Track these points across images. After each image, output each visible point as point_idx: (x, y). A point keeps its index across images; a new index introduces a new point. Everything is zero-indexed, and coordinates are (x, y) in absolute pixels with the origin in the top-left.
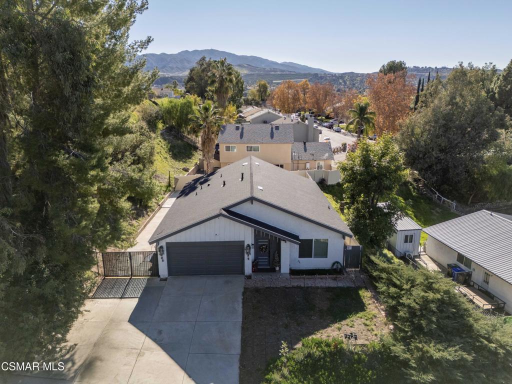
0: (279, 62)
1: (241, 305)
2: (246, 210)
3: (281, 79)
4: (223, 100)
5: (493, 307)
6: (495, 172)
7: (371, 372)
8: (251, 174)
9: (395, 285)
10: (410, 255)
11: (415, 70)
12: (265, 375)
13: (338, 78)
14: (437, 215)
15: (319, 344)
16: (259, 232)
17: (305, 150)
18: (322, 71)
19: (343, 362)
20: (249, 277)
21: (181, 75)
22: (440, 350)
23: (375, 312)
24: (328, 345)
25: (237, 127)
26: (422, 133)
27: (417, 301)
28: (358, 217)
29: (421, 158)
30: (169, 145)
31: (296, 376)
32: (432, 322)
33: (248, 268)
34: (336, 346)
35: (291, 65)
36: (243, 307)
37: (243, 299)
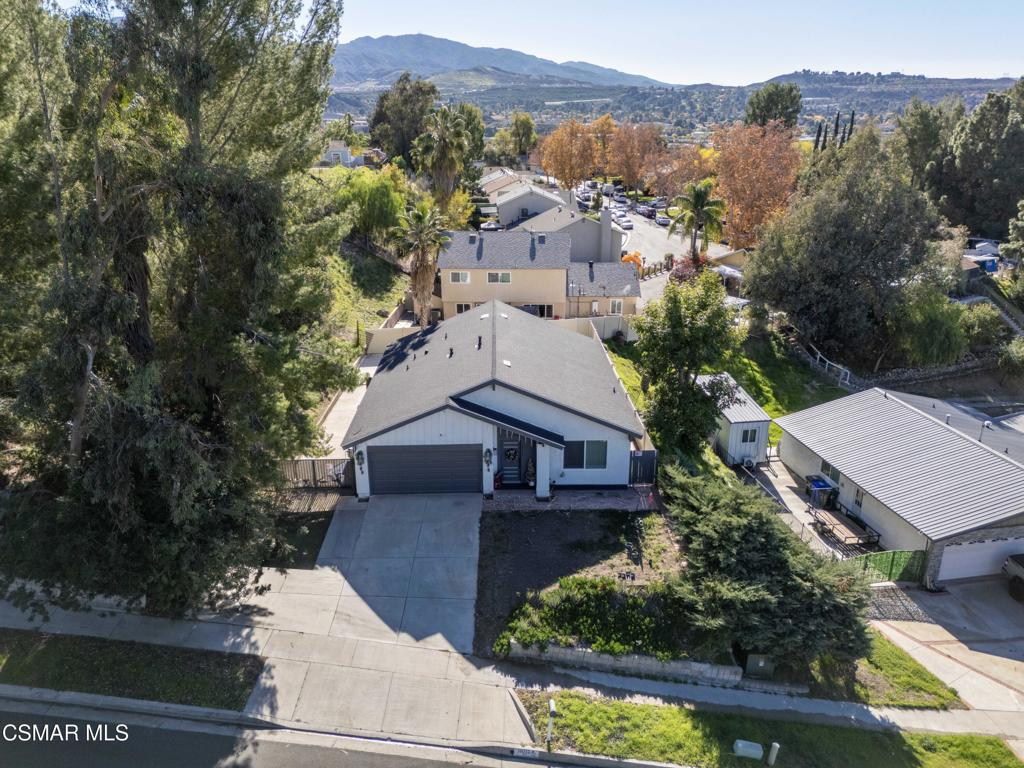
0: (559, 61)
1: (478, 536)
2: (486, 398)
3: (562, 99)
4: (446, 181)
5: (860, 541)
6: (919, 317)
7: (648, 619)
8: (494, 337)
9: (692, 508)
10: (751, 462)
11: (837, 80)
12: (509, 622)
13: (679, 97)
14: (813, 392)
15: (581, 585)
16: (504, 431)
17: (592, 279)
18: (646, 80)
19: (613, 607)
20: (490, 497)
21: (357, 89)
22: (735, 589)
23: (667, 543)
24: (594, 586)
25: (471, 237)
26: (797, 247)
27: (717, 528)
28: (662, 403)
29: (792, 293)
30: (352, 269)
31: (549, 624)
32: (732, 555)
33: (488, 484)
34: (604, 588)
35: (583, 69)
36: (480, 539)
37: (480, 528)
